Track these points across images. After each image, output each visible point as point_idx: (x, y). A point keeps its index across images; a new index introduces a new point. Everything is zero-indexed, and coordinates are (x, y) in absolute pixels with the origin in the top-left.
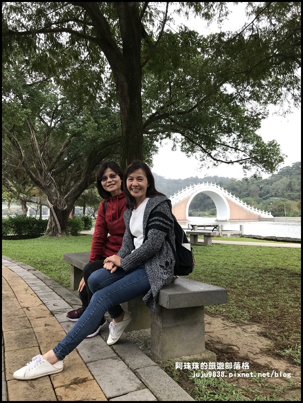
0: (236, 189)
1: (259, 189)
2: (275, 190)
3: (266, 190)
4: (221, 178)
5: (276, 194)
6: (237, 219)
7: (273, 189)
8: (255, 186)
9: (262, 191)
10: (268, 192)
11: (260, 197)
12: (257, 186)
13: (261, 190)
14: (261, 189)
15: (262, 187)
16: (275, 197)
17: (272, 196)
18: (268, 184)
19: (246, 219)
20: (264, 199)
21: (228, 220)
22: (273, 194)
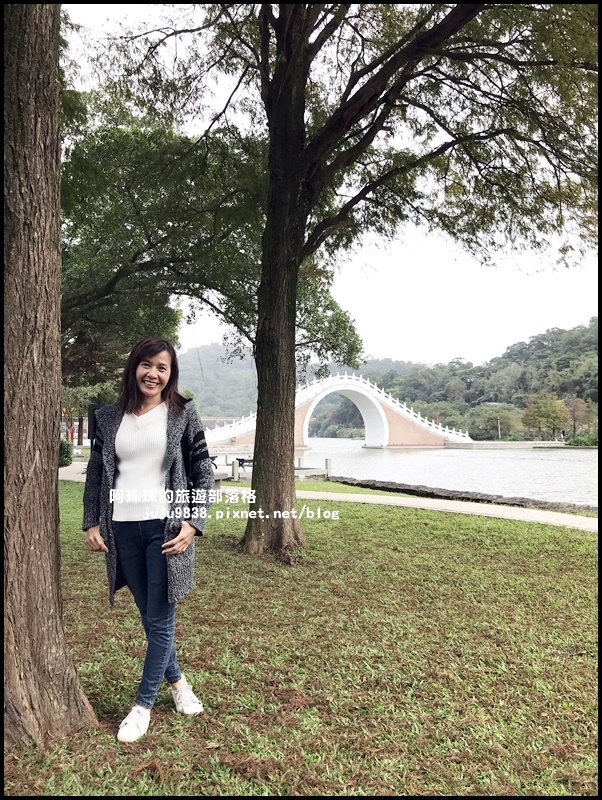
0: (421, 385)
1: (465, 385)
2: (496, 389)
3: (479, 388)
4: (398, 363)
5: (496, 396)
6: (402, 445)
7: (492, 386)
8: (458, 379)
9: (472, 390)
10: (482, 393)
11: (467, 401)
12: (462, 379)
13: (468, 388)
14: (469, 385)
15: (471, 382)
16: (495, 401)
17: (490, 400)
18: (482, 376)
19: (419, 445)
20: (473, 406)
21: (385, 445)
22: (492, 395)
